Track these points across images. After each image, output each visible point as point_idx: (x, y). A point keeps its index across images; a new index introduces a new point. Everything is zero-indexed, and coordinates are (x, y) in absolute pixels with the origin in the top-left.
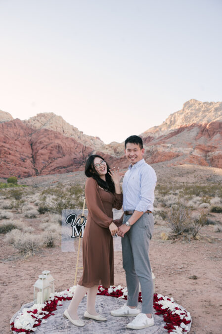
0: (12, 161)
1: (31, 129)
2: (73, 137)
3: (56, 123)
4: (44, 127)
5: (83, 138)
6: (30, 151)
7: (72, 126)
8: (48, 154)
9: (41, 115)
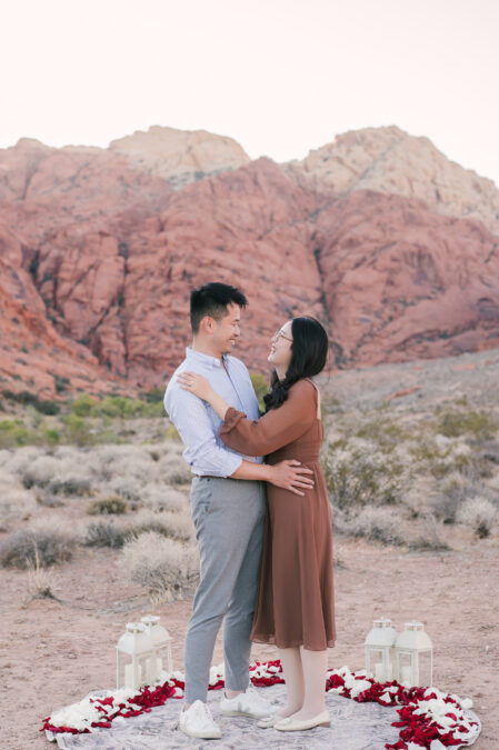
1: (314, 193)
2: (474, 215)
3: (409, 164)
4: (365, 185)
6: (311, 276)
7: (472, 172)
8: (381, 287)
9: (348, 140)
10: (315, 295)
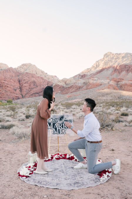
0: (9, 91)
1: (19, 72)
2: (42, 76)
3: (32, 69)
4: (26, 71)
5: (47, 77)
6: (18, 85)
7: (41, 70)
8: (28, 86)
9: (24, 65)
10: (19, 87)
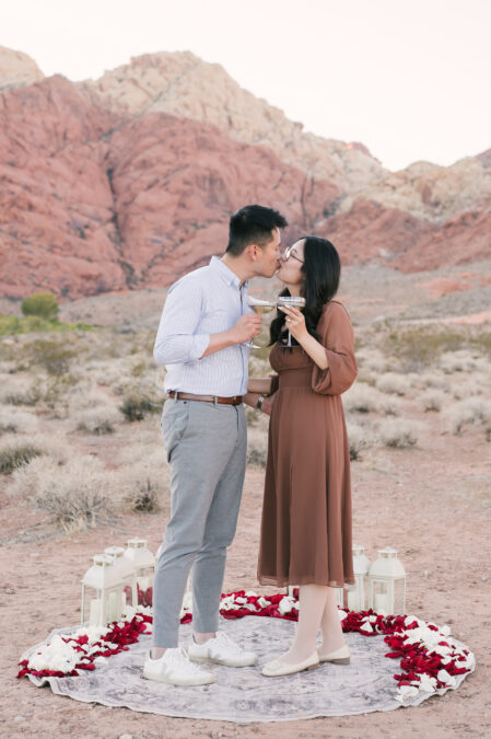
0: (41, 233)
1: (109, 113)
2: (265, 143)
3: (203, 89)
4: (159, 108)
5: (304, 148)
6: (104, 196)
7: (263, 101)
8: (172, 210)
9: (144, 62)
10: (109, 215)
